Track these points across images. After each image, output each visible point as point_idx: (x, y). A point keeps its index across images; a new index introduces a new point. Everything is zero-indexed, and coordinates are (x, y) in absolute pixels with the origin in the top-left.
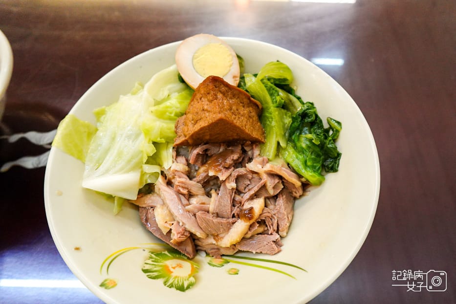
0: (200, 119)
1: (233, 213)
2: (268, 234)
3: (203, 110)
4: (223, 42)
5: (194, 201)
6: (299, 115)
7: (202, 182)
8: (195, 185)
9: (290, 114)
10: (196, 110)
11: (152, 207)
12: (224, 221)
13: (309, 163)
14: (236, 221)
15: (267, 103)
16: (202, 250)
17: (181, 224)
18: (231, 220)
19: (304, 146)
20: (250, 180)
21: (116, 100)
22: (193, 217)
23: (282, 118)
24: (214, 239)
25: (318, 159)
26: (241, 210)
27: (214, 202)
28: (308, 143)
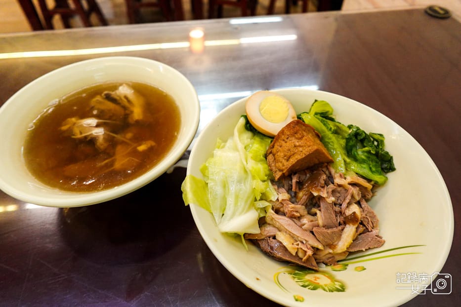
0: (294, 154)
1: (338, 221)
2: (369, 231)
3: (295, 146)
4: (277, 94)
5: (305, 221)
6: (353, 135)
7: (305, 204)
8: (300, 208)
9: (341, 137)
10: (287, 148)
11: (270, 237)
12: (335, 229)
13: (374, 169)
14: (344, 228)
15: (324, 132)
16: (320, 262)
17: (304, 242)
18: (340, 228)
19: (363, 157)
20: (339, 193)
21: (212, 156)
22: (311, 234)
23: (338, 141)
24: (330, 248)
25: (377, 164)
26: (345, 218)
27: (321, 217)
28: (366, 154)
